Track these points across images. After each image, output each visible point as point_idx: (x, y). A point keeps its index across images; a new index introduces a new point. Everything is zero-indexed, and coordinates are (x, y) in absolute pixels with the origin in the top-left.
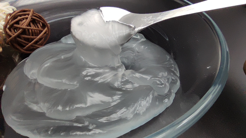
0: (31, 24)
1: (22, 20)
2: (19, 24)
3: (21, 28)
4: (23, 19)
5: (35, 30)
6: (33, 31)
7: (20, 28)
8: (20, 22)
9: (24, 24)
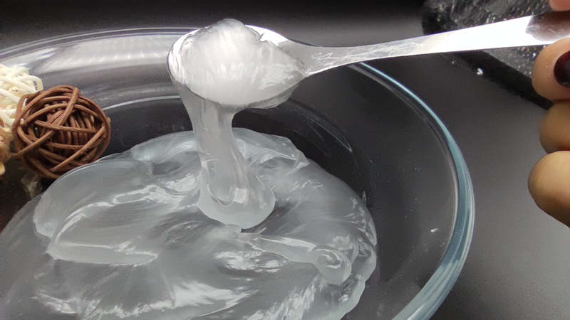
0: (72, 120)
1: (54, 111)
2: (45, 120)
3: (51, 129)
4: (56, 110)
5: (78, 132)
6: (75, 134)
7: (47, 129)
8: (49, 116)
9: (57, 120)
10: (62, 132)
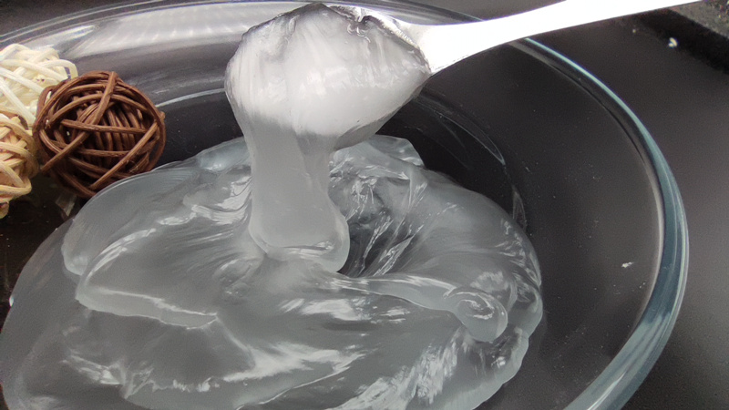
0: (111, 116)
1: (85, 105)
2: (75, 118)
3: (82, 130)
4: (89, 103)
5: (121, 133)
6: (117, 135)
7: (78, 131)
8: (79, 113)
9: (90, 117)
10: (98, 134)
